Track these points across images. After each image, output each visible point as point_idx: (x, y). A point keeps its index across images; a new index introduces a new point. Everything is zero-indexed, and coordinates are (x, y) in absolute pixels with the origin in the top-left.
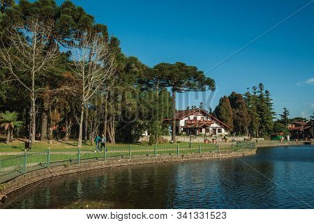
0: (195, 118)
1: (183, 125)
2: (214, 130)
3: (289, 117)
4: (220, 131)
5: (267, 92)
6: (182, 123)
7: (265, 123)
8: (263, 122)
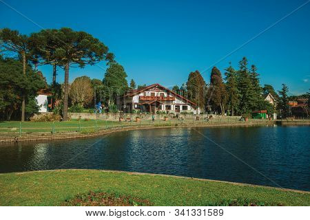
0: (153, 94)
1: (137, 102)
2: (177, 107)
3: (288, 94)
4: (185, 108)
5: (253, 66)
6: (135, 99)
7: (248, 99)
8: (245, 99)
